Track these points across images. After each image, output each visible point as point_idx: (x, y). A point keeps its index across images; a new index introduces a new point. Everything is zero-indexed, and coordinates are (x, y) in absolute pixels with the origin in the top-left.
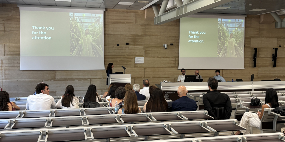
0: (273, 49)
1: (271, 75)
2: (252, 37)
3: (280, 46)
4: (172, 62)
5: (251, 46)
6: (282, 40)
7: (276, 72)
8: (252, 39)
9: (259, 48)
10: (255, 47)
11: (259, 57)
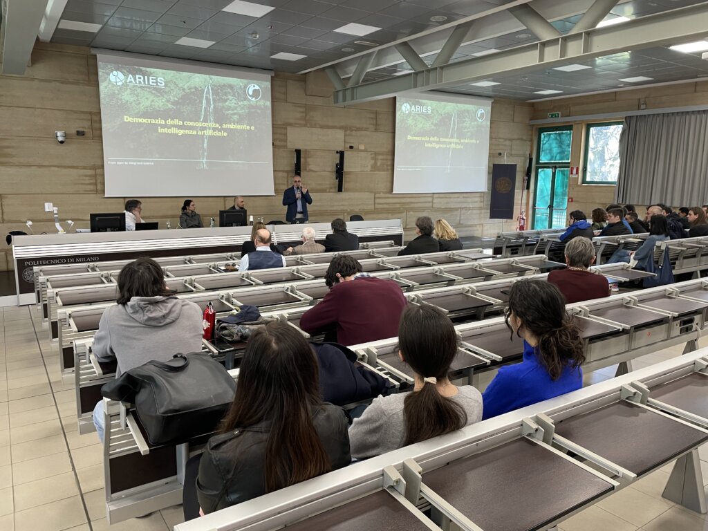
0: (337, 152)
1: (335, 208)
2: (291, 125)
3: (351, 147)
4: (87, 178)
5: (288, 144)
6: (354, 133)
7: (344, 203)
8: (289, 129)
9: (306, 151)
10: (298, 148)
11: (308, 169)
